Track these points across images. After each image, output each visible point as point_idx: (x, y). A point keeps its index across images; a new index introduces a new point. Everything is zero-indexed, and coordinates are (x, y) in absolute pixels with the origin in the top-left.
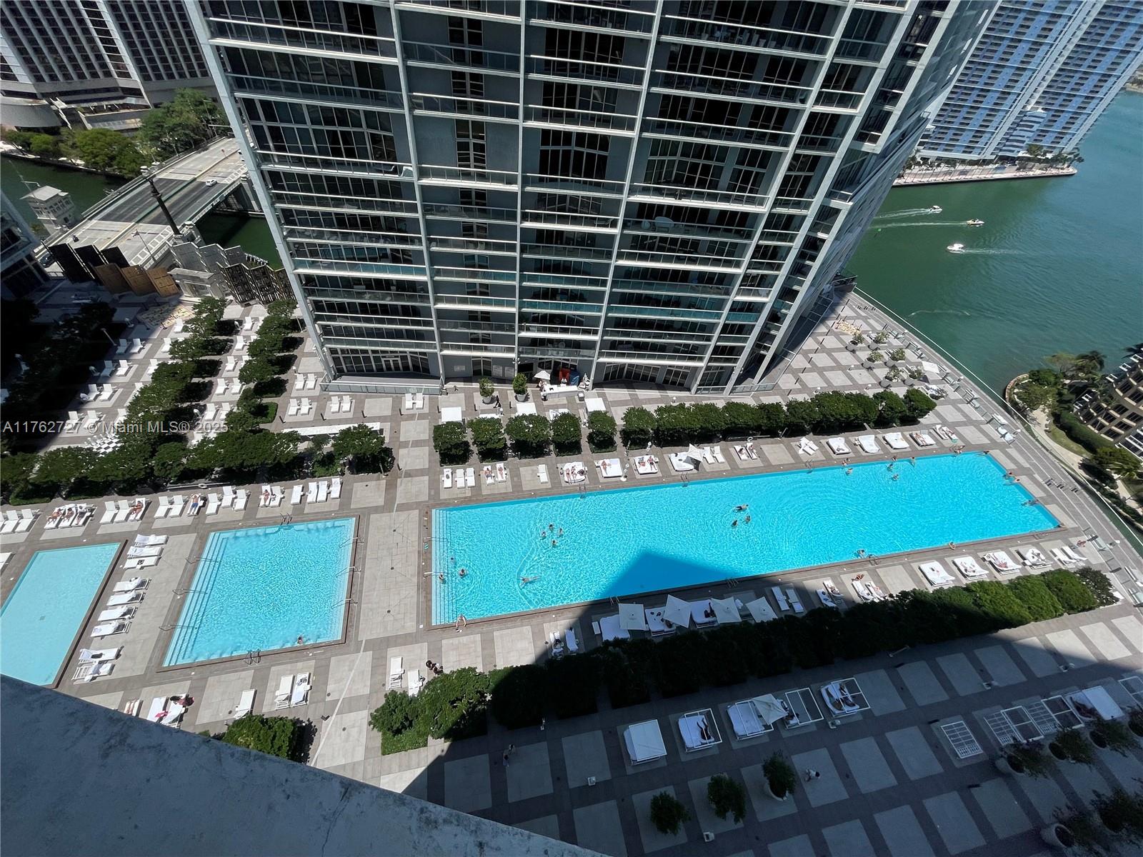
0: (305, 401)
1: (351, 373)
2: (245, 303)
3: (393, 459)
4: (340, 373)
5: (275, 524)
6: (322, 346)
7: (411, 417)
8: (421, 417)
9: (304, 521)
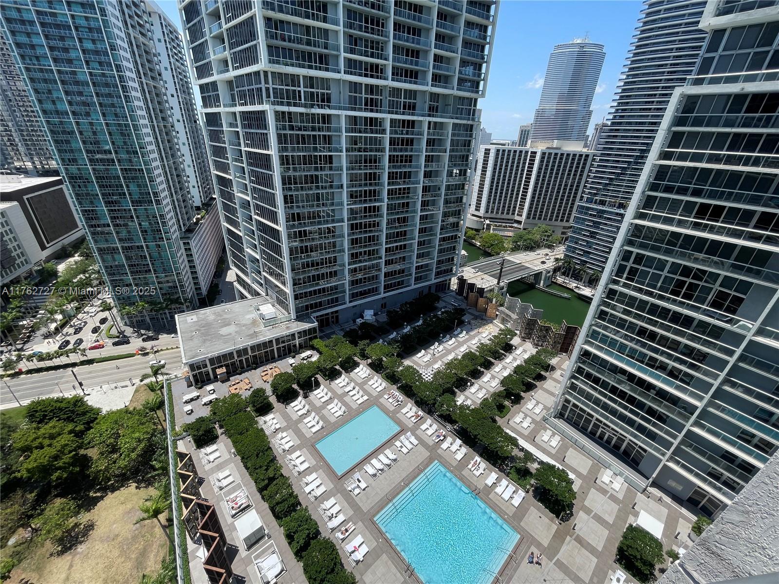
0: (529, 420)
1: (569, 421)
2: (524, 339)
3: (572, 514)
4: (560, 415)
5: (468, 487)
6: (563, 394)
7: (604, 492)
8: (613, 498)
9: (486, 503)
